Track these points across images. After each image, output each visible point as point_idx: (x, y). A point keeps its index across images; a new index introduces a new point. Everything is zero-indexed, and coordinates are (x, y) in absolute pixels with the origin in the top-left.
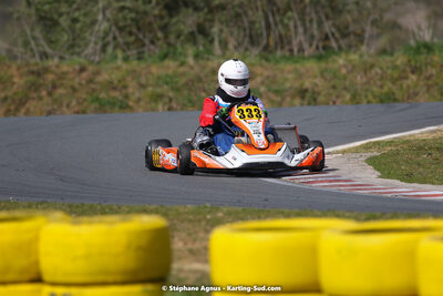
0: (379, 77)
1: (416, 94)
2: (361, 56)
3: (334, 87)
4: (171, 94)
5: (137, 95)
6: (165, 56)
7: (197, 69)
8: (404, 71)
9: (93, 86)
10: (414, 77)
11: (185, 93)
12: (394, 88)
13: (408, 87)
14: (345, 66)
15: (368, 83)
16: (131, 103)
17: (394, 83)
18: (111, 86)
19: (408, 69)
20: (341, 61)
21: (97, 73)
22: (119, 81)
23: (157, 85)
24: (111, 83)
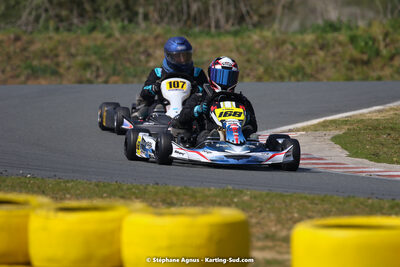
0: (289, 53)
1: (323, 69)
2: (274, 33)
3: (248, 61)
4: (99, 63)
5: (67, 64)
6: (93, 29)
7: (123, 41)
8: (313, 48)
9: (26, 54)
10: (322, 54)
11: (112, 63)
12: (304, 64)
13: (317, 63)
14: (259, 42)
15: (280, 58)
16: (62, 70)
17: (304, 59)
18: (44, 55)
19: (317, 46)
20: (255, 37)
21: (31, 42)
22: (51, 50)
23: (86, 55)
24: (43, 51)
